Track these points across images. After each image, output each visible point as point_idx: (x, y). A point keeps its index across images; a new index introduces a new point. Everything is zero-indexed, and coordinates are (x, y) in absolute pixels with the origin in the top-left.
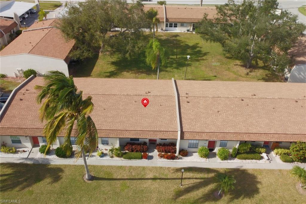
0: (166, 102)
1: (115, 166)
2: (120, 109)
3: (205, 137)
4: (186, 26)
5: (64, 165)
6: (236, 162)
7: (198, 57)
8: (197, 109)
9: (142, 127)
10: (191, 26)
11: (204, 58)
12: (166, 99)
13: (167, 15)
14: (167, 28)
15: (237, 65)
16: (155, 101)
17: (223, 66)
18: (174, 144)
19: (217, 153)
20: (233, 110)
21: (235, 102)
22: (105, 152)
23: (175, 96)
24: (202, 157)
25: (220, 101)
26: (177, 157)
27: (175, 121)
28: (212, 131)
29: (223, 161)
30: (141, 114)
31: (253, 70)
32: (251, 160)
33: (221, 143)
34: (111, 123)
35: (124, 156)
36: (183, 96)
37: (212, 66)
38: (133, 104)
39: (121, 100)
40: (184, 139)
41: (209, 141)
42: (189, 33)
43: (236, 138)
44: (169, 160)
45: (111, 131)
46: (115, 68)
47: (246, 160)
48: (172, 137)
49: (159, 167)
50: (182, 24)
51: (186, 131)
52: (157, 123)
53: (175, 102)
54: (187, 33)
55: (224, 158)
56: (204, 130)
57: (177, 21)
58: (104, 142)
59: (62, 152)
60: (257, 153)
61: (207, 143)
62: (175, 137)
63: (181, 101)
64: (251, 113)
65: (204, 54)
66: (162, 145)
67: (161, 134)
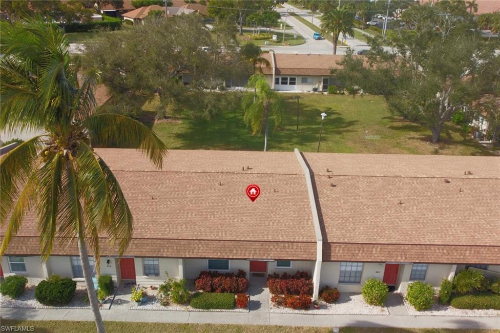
0: (286, 185)
1: (171, 325)
2: (187, 198)
3: (377, 255)
4: (312, 83)
5: (53, 322)
6: (451, 314)
7: (340, 128)
8: (355, 199)
9: (234, 234)
10: (320, 82)
11: (350, 128)
12: (285, 181)
13: (277, 64)
14: (277, 85)
15: (413, 138)
16: (264, 183)
17: (387, 140)
18: (307, 276)
19: (405, 295)
20: (433, 201)
21: (434, 185)
22: (150, 293)
23: (304, 175)
24: (372, 303)
25: (401, 184)
26: (315, 303)
27: (307, 221)
28: (394, 242)
29: (422, 312)
30: (232, 209)
31: (447, 146)
32: (486, 311)
33: (412, 270)
34: (166, 226)
35: (194, 301)
36: (321, 174)
37: (366, 140)
38: (215, 190)
39: (191, 181)
40: (332, 259)
41: (386, 264)
42: (317, 94)
43: (449, 257)
44: (296, 311)
45: (165, 242)
46: (183, 143)
47: (474, 310)
48: (304, 256)
49: (276, 326)
50: (305, 79)
51: (335, 241)
52: (269, 225)
53: (306, 186)
54: (312, 94)
55: (424, 305)
56: (375, 240)
57: (296, 74)
58: (149, 269)
59: (50, 292)
60: (495, 293)
61: (382, 270)
62: (310, 256)
63: (317, 183)
64: (472, 207)
65: (348, 122)
66: (281, 277)
67: (278, 250)
